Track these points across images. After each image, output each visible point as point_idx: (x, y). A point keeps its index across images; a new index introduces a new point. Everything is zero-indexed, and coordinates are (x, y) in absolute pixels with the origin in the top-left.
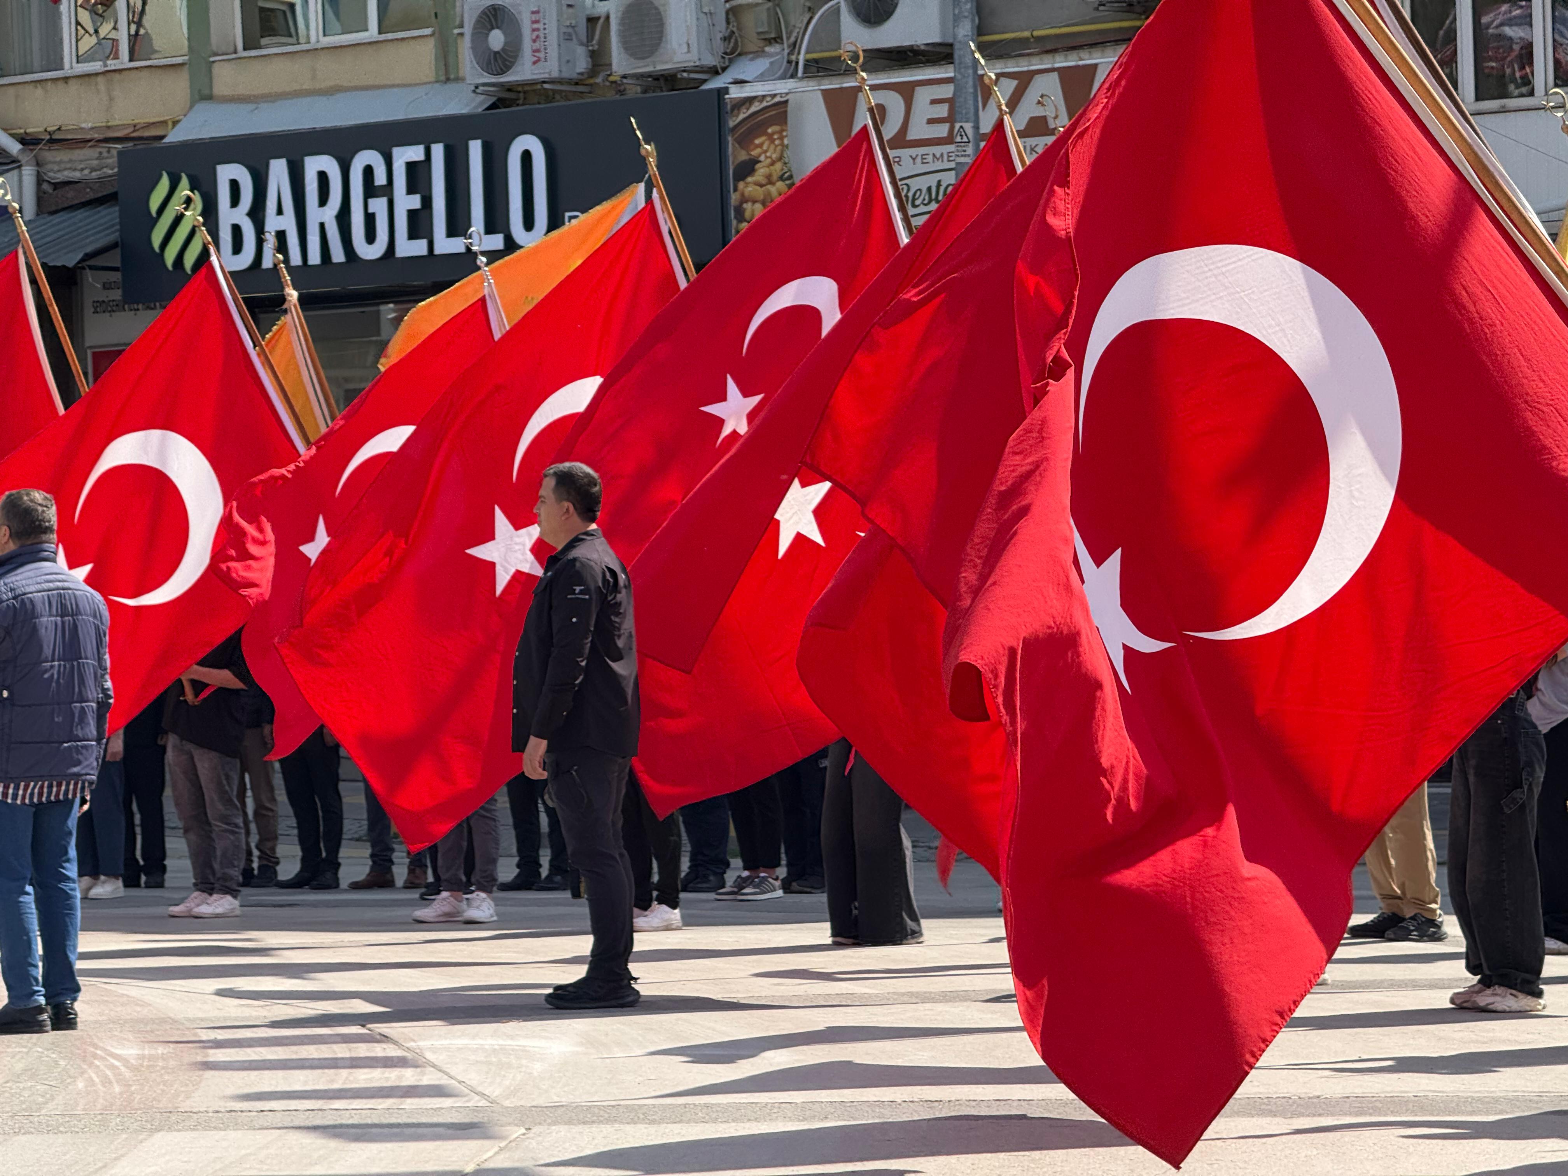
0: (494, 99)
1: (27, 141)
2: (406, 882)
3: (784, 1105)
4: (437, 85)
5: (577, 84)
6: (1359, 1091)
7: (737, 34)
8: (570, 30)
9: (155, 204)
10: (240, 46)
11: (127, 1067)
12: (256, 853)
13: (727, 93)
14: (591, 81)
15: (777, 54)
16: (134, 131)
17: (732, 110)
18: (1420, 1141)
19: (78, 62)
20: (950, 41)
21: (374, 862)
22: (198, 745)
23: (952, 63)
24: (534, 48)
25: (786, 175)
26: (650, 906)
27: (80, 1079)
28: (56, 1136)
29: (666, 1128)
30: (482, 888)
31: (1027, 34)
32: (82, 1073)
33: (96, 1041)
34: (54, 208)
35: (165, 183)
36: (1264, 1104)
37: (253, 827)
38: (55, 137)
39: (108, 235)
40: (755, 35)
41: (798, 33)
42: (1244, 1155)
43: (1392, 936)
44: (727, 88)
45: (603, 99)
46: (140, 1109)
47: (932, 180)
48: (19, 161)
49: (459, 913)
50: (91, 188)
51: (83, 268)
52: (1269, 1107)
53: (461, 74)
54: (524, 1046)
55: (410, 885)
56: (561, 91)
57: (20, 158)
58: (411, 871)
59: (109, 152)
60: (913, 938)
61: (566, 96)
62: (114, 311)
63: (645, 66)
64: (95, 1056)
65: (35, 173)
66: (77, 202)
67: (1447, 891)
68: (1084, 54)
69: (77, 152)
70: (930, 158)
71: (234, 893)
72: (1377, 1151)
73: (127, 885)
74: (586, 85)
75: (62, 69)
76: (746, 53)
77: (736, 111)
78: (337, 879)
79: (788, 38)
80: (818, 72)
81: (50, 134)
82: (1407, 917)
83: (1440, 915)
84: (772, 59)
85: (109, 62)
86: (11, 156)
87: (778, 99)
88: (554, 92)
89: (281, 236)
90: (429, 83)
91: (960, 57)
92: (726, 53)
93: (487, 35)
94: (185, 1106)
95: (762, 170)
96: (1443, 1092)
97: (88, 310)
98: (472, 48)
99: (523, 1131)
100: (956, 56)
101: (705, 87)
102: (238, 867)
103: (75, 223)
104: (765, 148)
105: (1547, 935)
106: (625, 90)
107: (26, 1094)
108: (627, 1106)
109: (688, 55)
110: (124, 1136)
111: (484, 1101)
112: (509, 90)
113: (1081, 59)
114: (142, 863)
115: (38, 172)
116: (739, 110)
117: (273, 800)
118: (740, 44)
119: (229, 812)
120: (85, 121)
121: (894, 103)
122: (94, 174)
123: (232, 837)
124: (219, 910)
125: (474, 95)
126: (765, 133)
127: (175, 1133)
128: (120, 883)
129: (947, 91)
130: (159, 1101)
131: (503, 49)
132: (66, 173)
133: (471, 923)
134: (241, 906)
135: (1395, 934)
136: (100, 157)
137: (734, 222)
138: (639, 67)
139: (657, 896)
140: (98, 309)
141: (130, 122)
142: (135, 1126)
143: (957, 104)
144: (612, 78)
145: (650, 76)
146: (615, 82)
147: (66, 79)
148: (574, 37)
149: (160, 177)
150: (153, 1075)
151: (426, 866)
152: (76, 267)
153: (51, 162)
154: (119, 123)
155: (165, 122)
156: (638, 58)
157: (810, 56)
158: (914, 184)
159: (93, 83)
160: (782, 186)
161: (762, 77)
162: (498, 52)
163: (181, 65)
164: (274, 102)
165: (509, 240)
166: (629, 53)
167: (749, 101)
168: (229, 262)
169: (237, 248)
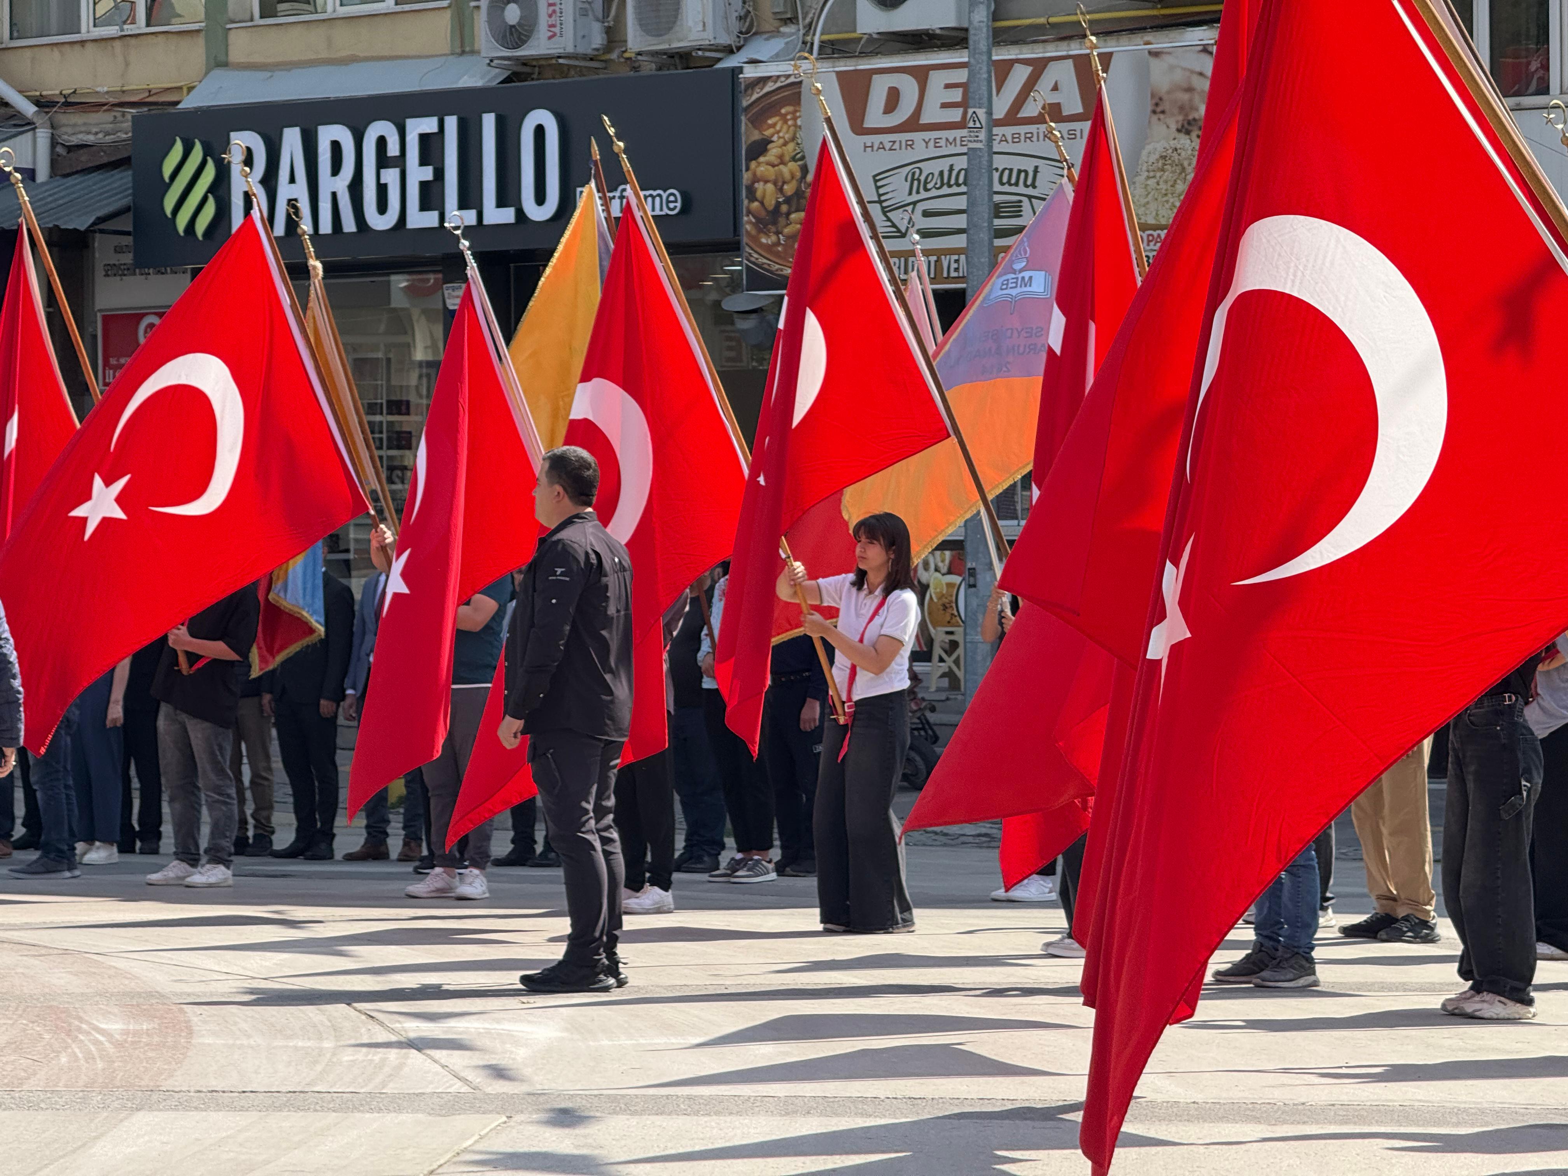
0: (509, 73)
1: (43, 104)
2: (400, 854)
3: (766, 1099)
4: (451, 57)
5: (591, 59)
6: (1345, 1099)
7: (752, 13)
8: (587, 6)
9: (168, 169)
10: (257, 13)
11: (110, 1042)
12: (251, 821)
13: (741, 73)
14: (607, 57)
15: (792, 34)
16: (149, 96)
17: (746, 90)
18: (1404, 1153)
19: (95, 26)
20: (965, 25)
21: (369, 833)
22: (190, 714)
23: (967, 48)
24: (550, 23)
25: (799, 156)
26: (642, 887)
27: (64, 1054)
28: (36, 1113)
29: (647, 1119)
30: (476, 864)
31: (1042, 20)
32: (66, 1048)
33: (81, 1014)
34: (68, 171)
35: (178, 149)
36: (1249, 1109)
37: (248, 794)
38: (70, 100)
39: (120, 199)
40: (771, 15)
41: (814, 14)
42: (1227, 1162)
43: (1385, 937)
44: (741, 68)
45: (617, 75)
46: (122, 1086)
47: (944, 165)
48: (34, 124)
49: (451, 889)
50: (105, 152)
51: (95, 232)
52: (1254, 1113)
53: (476, 47)
54: (509, 1031)
55: (404, 858)
56: (576, 66)
57: (35, 120)
58: (406, 844)
59: (123, 116)
60: (904, 926)
61: (581, 71)
62: (125, 275)
63: (660, 43)
64: (79, 1030)
65: (50, 135)
66: (91, 165)
67: (1441, 891)
69: (93, 115)
70: (942, 143)
71: (227, 864)
72: (1360, 1161)
73: (121, 851)
74: (602, 61)
75: (79, 32)
76: (762, 33)
77: (749, 91)
78: (332, 850)
79: (804, 19)
80: (833, 54)
81: (65, 97)
82: (1400, 917)
83: (1434, 917)
84: (789, 39)
85: (125, 27)
86: (27, 118)
87: (792, 79)
88: (567, 66)
89: (293, 204)
90: (445, 55)
91: (975, 42)
92: (741, 32)
93: (503, 9)
94: (167, 1085)
95: (774, 150)
96: (1430, 1102)
97: (99, 273)
98: (488, 22)
99: (504, 1119)
100: (971, 42)
101: (719, 66)
102: (230, 837)
103: (88, 187)
104: (778, 128)
105: (1540, 939)
106: (639, 66)
107: (9, 1068)
108: (609, 1096)
109: (704, 33)
110: (105, 1114)
111: (467, 1087)
112: (525, 64)
114: (137, 828)
115: (52, 134)
116: (753, 89)
117: (269, 769)
118: (755, 24)
119: (220, 783)
120: (102, 86)
121: (908, 86)
122: (107, 138)
123: (224, 808)
124: (212, 880)
125: (488, 68)
126: (779, 114)
127: (156, 1113)
128: (115, 849)
129: (961, 76)
130: (142, 1079)
131: (519, 23)
132: (80, 136)
133: (463, 900)
134: (234, 875)
135: (1387, 934)
136: (115, 121)
137: (746, 202)
138: (654, 45)
139: (649, 878)
140: (109, 273)
141: (146, 87)
142: (116, 1104)
143: (971, 90)
144: (627, 55)
145: (665, 54)
146: (629, 59)
147: (83, 43)
148: (590, 13)
149: (174, 143)
150: (137, 1052)
151: (421, 839)
152: (88, 230)
153: (64, 125)
154: (135, 87)
155: (180, 88)
156: (653, 36)
157: (826, 37)
158: (927, 168)
159: (110, 48)
160: (794, 166)
161: (776, 58)
162: (514, 26)
163: (198, 31)
164: (289, 70)
165: (520, 214)
166: (644, 31)
167: (763, 80)
168: (240, 227)
169: (249, 212)
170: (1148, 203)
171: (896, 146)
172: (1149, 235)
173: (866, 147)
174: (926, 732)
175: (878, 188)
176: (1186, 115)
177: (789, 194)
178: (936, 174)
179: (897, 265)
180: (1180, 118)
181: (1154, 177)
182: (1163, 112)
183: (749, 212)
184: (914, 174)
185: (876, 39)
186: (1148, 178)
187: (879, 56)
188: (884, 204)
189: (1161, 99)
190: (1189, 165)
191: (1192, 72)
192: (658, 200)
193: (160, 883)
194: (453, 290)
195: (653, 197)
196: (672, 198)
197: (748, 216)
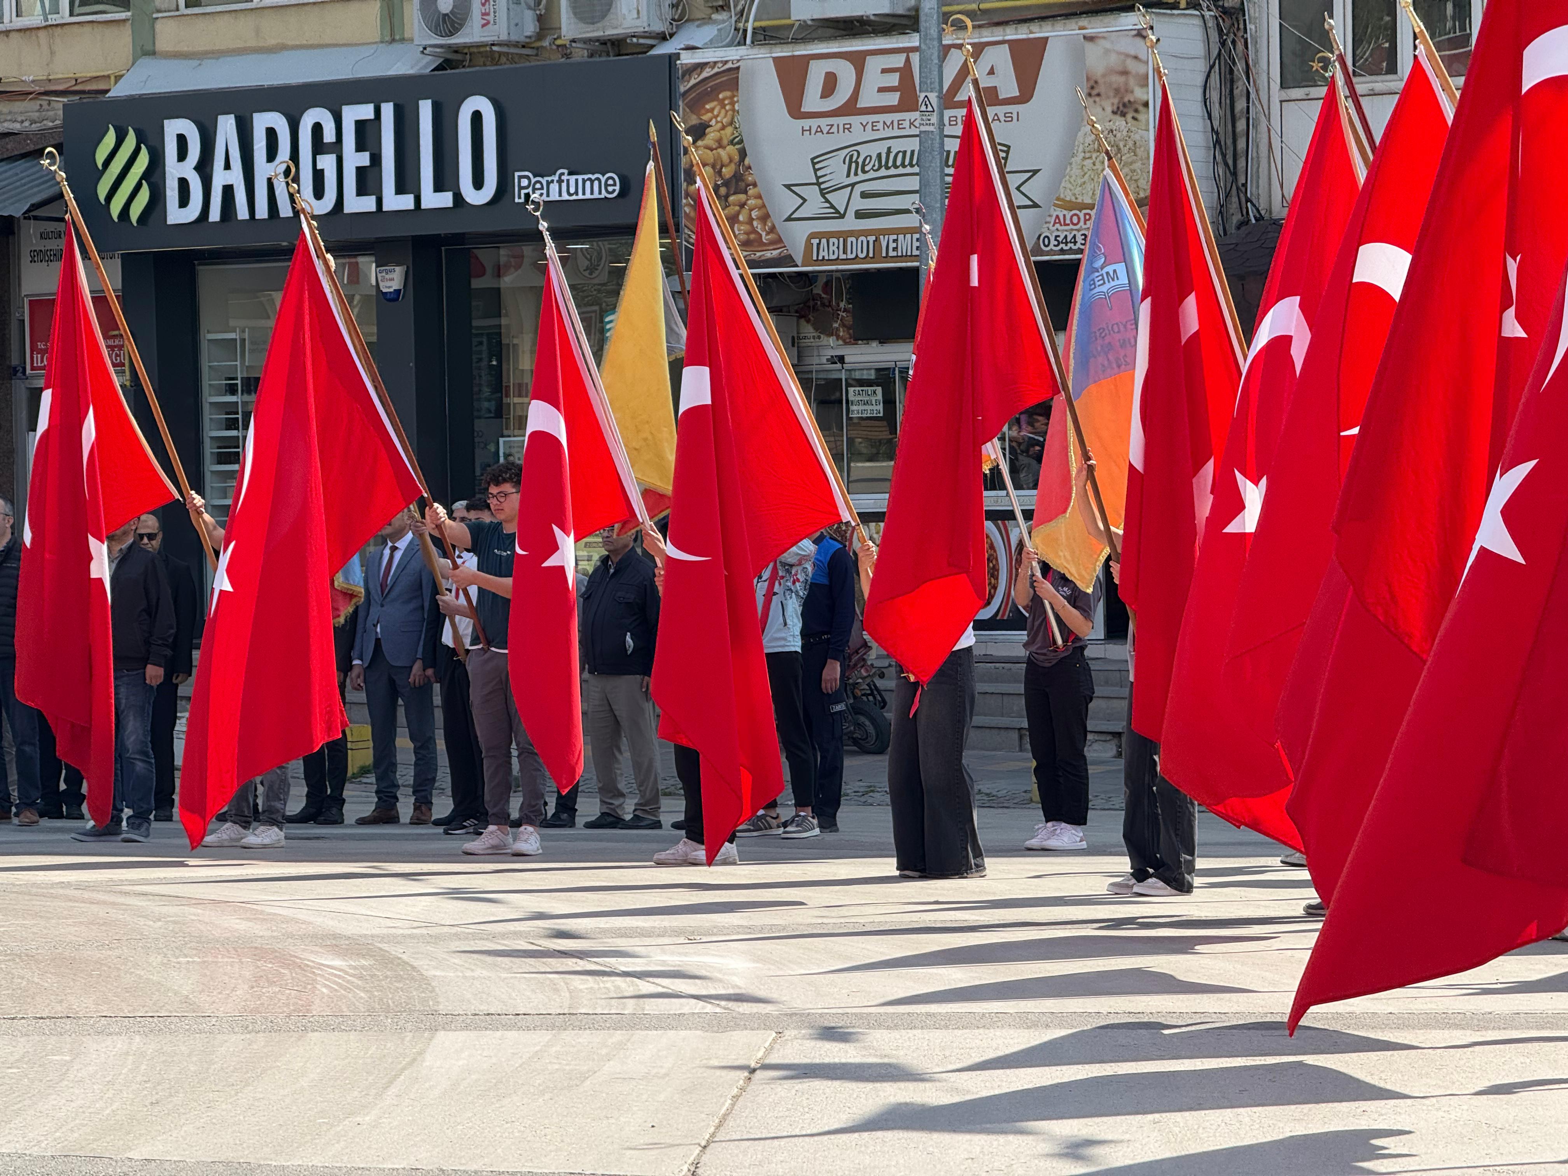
0: (440, 60)
2: (412, 818)
4: (381, 45)
5: (523, 47)
7: (684, 1)
9: (101, 157)
10: (182, 4)
13: (679, 59)
14: (538, 44)
15: (724, 21)
16: (76, 84)
17: (683, 76)
19: (18, 16)
20: (912, 13)
21: (379, 799)
23: (918, 32)
24: (483, 11)
25: (736, 140)
27: (318, 985)
31: (972, 7)
32: (314, 981)
33: (293, 953)
35: (110, 139)
39: (51, 186)
40: (703, 3)
41: (746, 1)
44: (679, 54)
45: (548, 62)
47: (882, 147)
49: (507, 845)
50: (31, 140)
51: (28, 218)
53: (407, 35)
55: (417, 821)
56: (508, 54)
58: (416, 808)
59: (49, 104)
60: (977, 871)
61: (512, 58)
62: (51, 261)
63: (594, 31)
64: (308, 966)
66: (16, 153)
68: (1034, 27)
69: (18, 104)
70: (880, 126)
71: (280, 825)
74: (533, 48)
75: (2, 22)
76: (693, 20)
77: (687, 77)
78: (342, 815)
79: (735, 6)
80: (767, 40)
84: (721, 26)
85: (50, 17)
87: (729, 65)
88: (500, 53)
89: (228, 191)
90: (376, 43)
91: (926, 28)
92: (673, 20)
95: (712, 134)
97: (25, 259)
98: (420, 10)
99: (776, 1034)
100: (922, 27)
101: (654, 52)
103: (17, 174)
104: (716, 113)
106: (571, 53)
109: (638, 21)
110: (410, 1034)
112: (456, 52)
113: (1031, 32)
116: (690, 75)
118: (687, 11)
120: (26, 74)
121: (846, 72)
122: (33, 125)
124: (267, 841)
125: (422, 56)
126: (717, 99)
129: (898, 61)
131: (452, 12)
132: (6, 124)
133: (519, 855)
136: (41, 109)
137: (684, 185)
138: (588, 32)
140: (37, 258)
141: (72, 75)
142: (410, 1026)
144: (558, 42)
145: (598, 40)
146: (564, 46)
147: (7, 33)
148: (522, 1)
149: (108, 129)
150: (383, 983)
152: (22, 217)
154: (60, 76)
155: (109, 77)
156: (587, 23)
157: (758, 24)
158: (865, 150)
159: (34, 38)
160: (732, 150)
161: (711, 44)
162: (447, 15)
163: (124, 21)
164: (218, 59)
165: (458, 198)
166: (577, 18)
167: (701, 66)
168: (176, 215)
169: (184, 201)
170: (1084, 183)
171: (834, 129)
172: (1085, 214)
173: (803, 131)
174: (875, 698)
175: (816, 170)
176: (1122, 98)
177: (727, 176)
178: (874, 158)
179: (836, 245)
180: (1116, 101)
181: (1090, 158)
182: (1098, 95)
183: (687, 195)
184: (852, 156)
185: (810, 26)
186: (1084, 158)
187: (816, 41)
188: (823, 186)
189: (1096, 82)
190: (1125, 146)
191: (1128, 56)
192: (596, 183)
193: (215, 844)
194: (387, 274)
195: (592, 181)
196: (610, 182)
197: (686, 198)
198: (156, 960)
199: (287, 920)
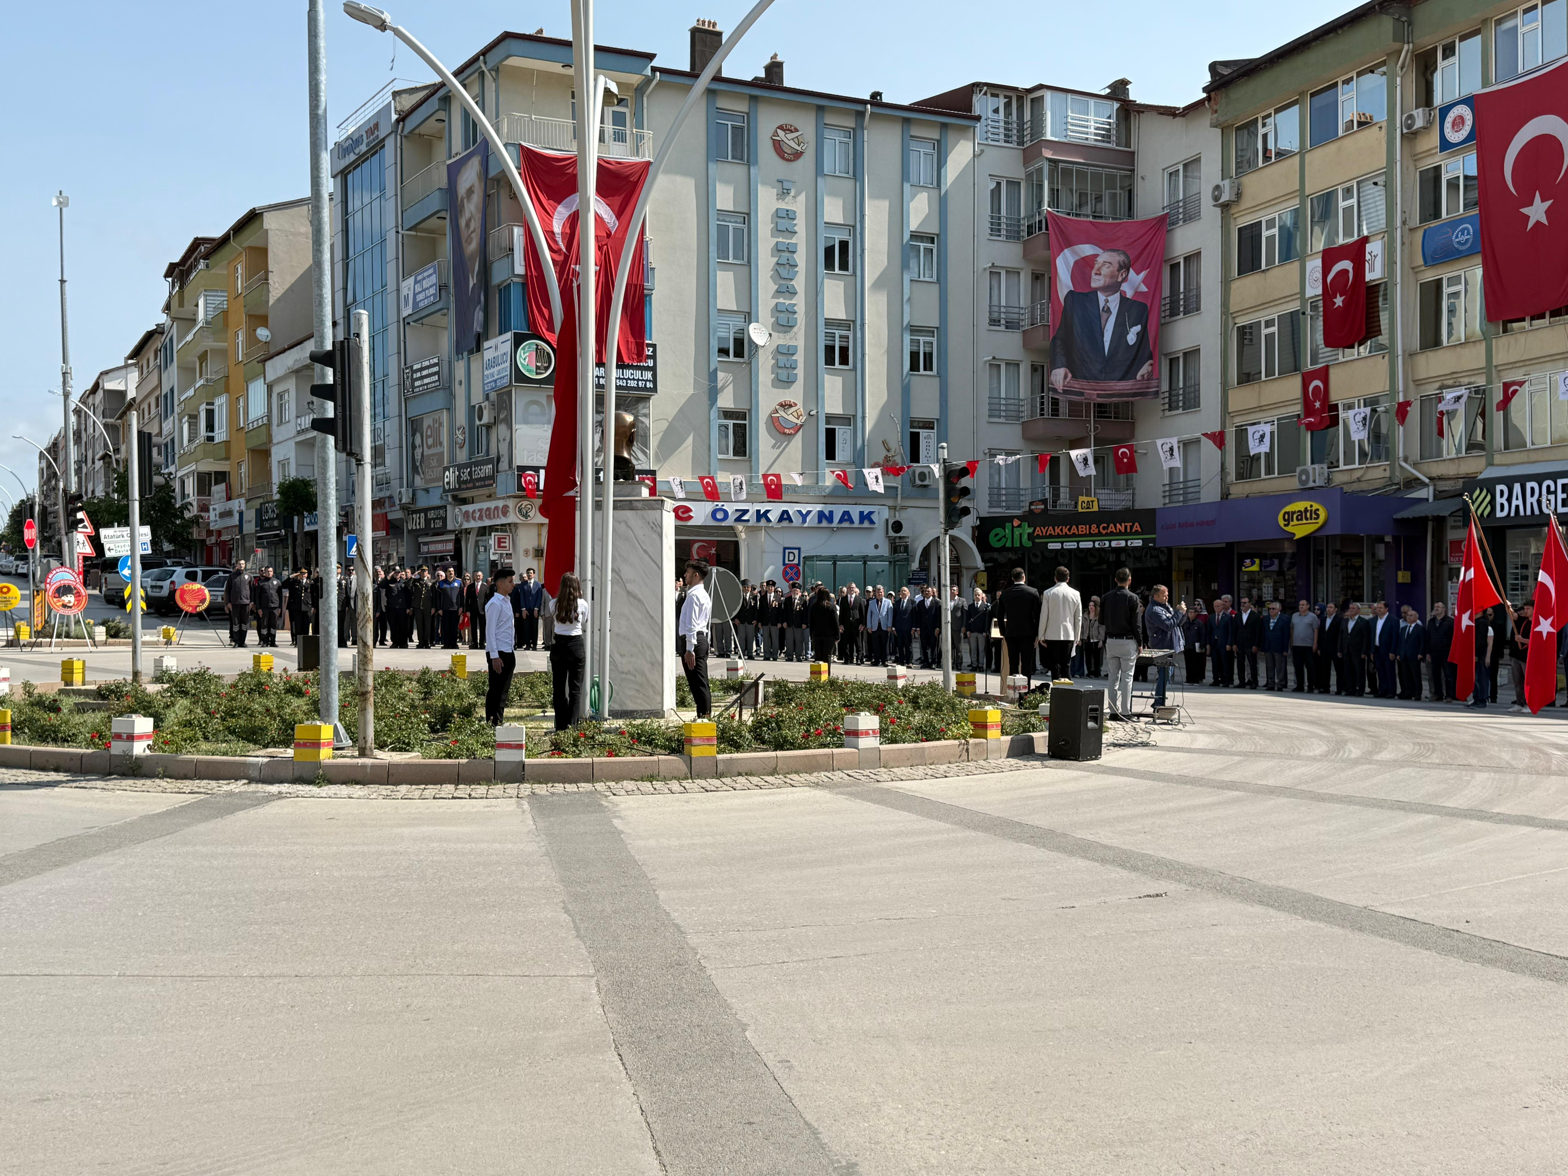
1: (1431, 479)
9: (1474, 497)
10: (1502, 448)
16: (1467, 475)
19: (1448, 455)
34: (1439, 499)
35: (1478, 491)
38: (1441, 477)
39: (1458, 506)
50: (1449, 492)
51: (1448, 517)
57: (1429, 484)
59: (1459, 481)
62: (1458, 529)
66: (1447, 496)
69: (1448, 482)
75: (1443, 457)
81: (1438, 476)
85: (1458, 455)
89: (1517, 507)
97: (1449, 528)
115: (1434, 488)
120: (1451, 473)
122: (1453, 488)
136: (1455, 483)
140: (1452, 528)
141: (1465, 472)
147: (1444, 460)
149: (1476, 489)
153: (1438, 485)
154: (1462, 473)
155: (1478, 472)
159: (1453, 461)
163: (1483, 455)
168: (1499, 514)
169: (1502, 509)
198: (1496, 749)
199: (1540, 738)
